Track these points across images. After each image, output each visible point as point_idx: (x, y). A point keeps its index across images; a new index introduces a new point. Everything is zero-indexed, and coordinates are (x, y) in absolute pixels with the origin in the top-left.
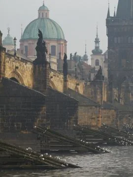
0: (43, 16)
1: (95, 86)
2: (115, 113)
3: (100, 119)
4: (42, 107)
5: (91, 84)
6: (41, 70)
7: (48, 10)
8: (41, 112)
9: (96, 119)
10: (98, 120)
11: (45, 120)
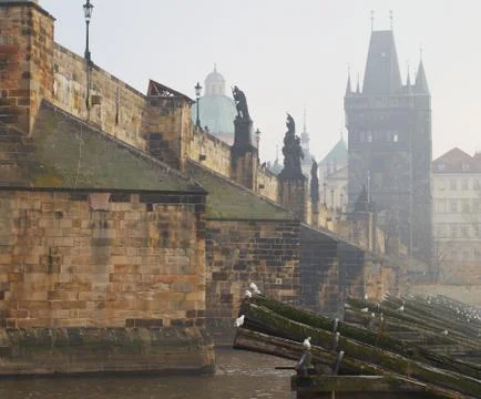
0: (213, 90)
1: (355, 222)
2: (393, 275)
3: (382, 286)
4: (332, 261)
5: (348, 219)
6: (293, 190)
7: (223, 81)
8: (329, 272)
9: (376, 286)
10: (380, 288)
11: (337, 287)
